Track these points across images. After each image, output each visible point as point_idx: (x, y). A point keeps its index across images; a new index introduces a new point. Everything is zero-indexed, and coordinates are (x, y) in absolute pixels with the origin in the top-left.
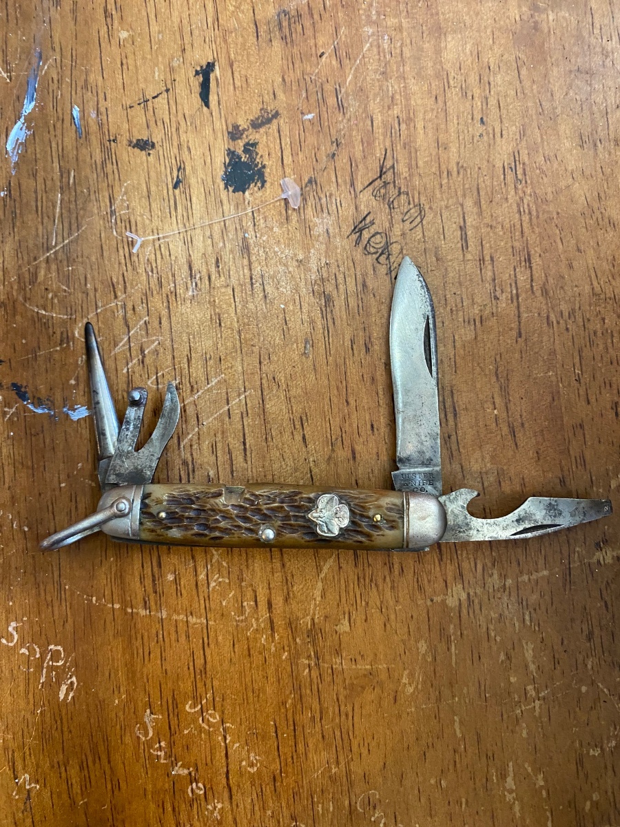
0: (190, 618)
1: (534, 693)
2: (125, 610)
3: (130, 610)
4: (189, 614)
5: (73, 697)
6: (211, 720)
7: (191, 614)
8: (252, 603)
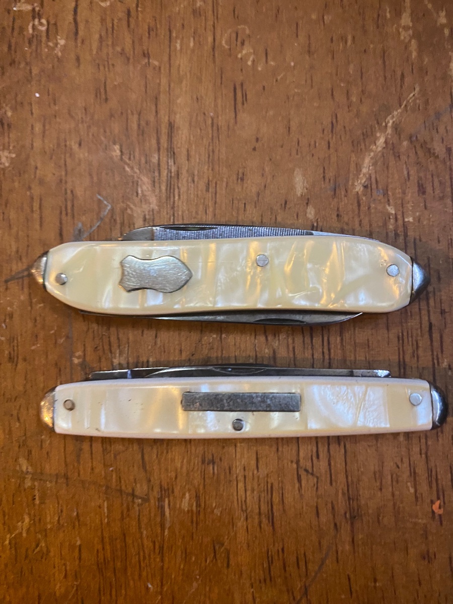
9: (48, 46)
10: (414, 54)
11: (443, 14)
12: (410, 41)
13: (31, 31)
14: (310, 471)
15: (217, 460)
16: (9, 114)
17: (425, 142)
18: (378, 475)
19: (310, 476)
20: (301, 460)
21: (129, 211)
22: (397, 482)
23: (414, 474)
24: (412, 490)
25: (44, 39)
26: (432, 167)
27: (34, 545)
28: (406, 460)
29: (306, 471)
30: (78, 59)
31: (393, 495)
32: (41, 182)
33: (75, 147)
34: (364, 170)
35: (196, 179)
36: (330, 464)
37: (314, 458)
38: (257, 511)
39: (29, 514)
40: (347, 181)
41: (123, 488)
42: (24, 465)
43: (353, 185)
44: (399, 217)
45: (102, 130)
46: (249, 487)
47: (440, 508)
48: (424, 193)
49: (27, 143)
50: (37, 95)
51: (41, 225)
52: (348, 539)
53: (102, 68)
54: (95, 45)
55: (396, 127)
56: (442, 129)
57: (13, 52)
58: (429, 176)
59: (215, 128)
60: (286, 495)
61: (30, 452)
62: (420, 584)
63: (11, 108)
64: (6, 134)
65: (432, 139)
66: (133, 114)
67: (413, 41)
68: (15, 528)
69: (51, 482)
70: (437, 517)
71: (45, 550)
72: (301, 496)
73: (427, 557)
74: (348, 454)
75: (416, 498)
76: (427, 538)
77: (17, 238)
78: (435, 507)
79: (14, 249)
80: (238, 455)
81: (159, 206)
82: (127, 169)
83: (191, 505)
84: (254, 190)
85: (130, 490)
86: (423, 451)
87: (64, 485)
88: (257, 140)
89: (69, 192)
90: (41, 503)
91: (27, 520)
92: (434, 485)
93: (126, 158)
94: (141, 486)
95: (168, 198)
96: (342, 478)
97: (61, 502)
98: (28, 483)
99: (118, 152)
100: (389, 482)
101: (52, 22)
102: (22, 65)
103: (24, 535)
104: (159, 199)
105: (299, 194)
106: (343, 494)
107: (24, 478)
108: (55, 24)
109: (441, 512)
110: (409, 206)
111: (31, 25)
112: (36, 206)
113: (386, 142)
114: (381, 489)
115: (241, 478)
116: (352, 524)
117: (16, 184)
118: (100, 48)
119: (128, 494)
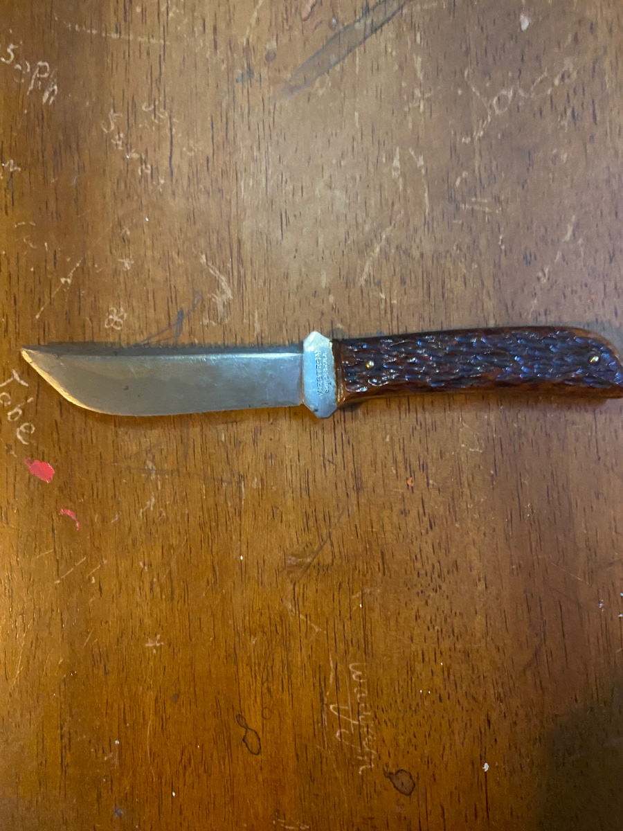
0: (151, 40)
1: (420, 95)
2: (101, 35)
3: (104, 35)
4: (151, 36)
5: (54, 101)
6: (162, 116)
7: (153, 36)
8: (201, 28)
9: (152, 184)
10: (401, 188)
11: (421, 159)
12: (399, 178)
13: (140, 173)
14: (331, 460)
15: (274, 456)
16: (128, 233)
17: (406, 249)
18: (373, 463)
19: (331, 464)
20: (326, 454)
21: (213, 299)
22: (385, 467)
23: (395, 462)
24: (394, 472)
25: (149, 179)
26: (410, 267)
27: (158, 514)
28: (391, 453)
29: (329, 461)
30: (174, 194)
31: (383, 475)
32: (153, 280)
33: (175, 256)
34: (366, 270)
35: (257, 278)
36: (343, 457)
37: (334, 454)
38: (299, 486)
39: (155, 496)
40: (355, 278)
41: (215, 476)
42: (150, 465)
43: (359, 280)
44: (388, 300)
45: (193, 245)
46: (294, 472)
47: (412, 482)
48: (405, 283)
49: (142, 253)
50: (147, 220)
51: (155, 310)
52: (355, 502)
53: (190, 200)
54: (185, 183)
55: (387, 240)
56: (418, 240)
57: (128, 189)
58: (408, 272)
59: (269, 242)
60: (317, 476)
61: (154, 457)
62: (400, 529)
63: (129, 229)
64: (127, 248)
65: (411, 247)
66: (213, 233)
67: (401, 179)
68: (146, 505)
69: (168, 474)
70: (410, 488)
71: (165, 517)
72: (326, 476)
73: (404, 512)
74: (355, 450)
75: (397, 477)
76: (404, 501)
77: (139, 318)
78: (409, 482)
79: (137, 326)
80: (287, 453)
81: (233, 296)
82: (212, 272)
83: (257, 484)
84: (295, 285)
85: (220, 477)
86: (402, 447)
87: (177, 477)
88: (296, 250)
89: (172, 286)
90: (162, 488)
91: (153, 500)
92: (408, 467)
93: (210, 264)
94: (227, 474)
95: (239, 290)
96: (351, 465)
97: (175, 487)
98: (153, 476)
99: (205, 260)
100: (380, 468)
101: (154, 167)
102: (136, 198)
103: (152, 509)
104: (233, 291)
105: (324, 287)
106: (352, 475)
107: (150, 474)
108: (157, 168)
109: (413, 485)
110: (395, 293)
111: (140, 169)
112: (150, 297)
113: (381, 250)
114: (375, 472)
115: (289, 467)
116: (358, 494)
117: (136, 282)
118: (189, 186)
119: (218, 480)
